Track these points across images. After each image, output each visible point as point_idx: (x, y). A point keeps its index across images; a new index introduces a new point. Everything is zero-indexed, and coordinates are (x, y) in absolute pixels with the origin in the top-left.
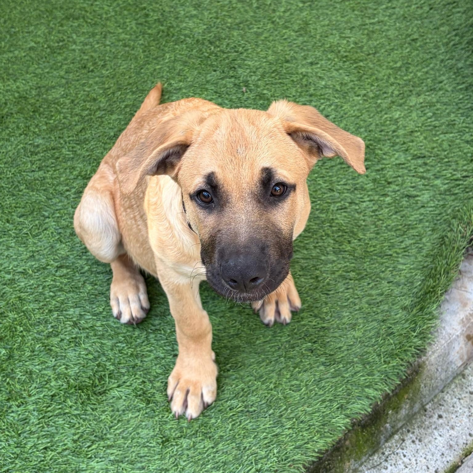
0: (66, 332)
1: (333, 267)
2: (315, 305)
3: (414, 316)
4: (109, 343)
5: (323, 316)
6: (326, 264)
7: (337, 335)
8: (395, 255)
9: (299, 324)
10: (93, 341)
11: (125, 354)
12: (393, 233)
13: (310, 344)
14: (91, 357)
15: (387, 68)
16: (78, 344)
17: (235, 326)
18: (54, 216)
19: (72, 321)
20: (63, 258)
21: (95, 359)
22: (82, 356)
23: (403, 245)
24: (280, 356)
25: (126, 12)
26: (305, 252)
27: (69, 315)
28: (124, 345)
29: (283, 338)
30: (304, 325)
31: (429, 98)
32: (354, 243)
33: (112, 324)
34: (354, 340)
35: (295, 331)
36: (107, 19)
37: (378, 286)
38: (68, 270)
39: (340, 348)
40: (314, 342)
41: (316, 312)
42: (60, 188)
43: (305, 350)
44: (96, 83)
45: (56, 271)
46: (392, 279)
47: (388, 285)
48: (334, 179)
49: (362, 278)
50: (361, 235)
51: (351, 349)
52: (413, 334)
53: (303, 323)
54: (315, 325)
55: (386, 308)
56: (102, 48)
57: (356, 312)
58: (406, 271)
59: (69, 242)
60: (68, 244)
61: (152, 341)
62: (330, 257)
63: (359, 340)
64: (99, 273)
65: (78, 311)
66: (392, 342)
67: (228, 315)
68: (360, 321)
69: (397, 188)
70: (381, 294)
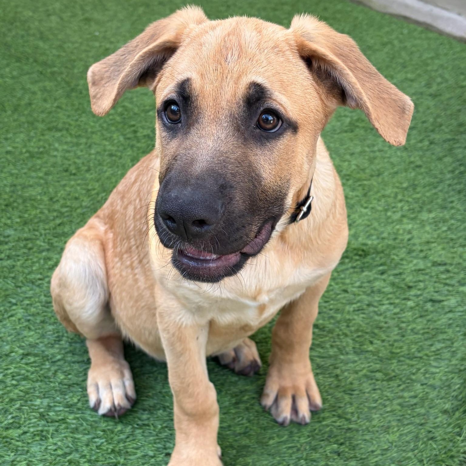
0: (30, 424)
1: (355, 367)
2: (338, 405)
3: (458, 419)
4: (85, 438)
5: (349, 416)
6: (347, 363)
7: (367, 437)
8: (425, 357)
9: (319, 424)
10: (63, 435)
11: (105, 451)
12: (420, 336)
13: (335, 446)
14: (60, 452)
15: (393, 187)
16: (44, 438)
17: (242, 424)
18: (22, 303)
19: (39, 412)
20: (31, 346)
21: (65, 455)
22: (49, 451)
23: (433, 349)
24: (299, 459)
25: (113, 128)
26: (321, 350)
27: (35, 406)
28: (103, 440)
29: (302, 439)
30: (327, 426)
31: (441, 215)
32: (376, 344)
33: (89, 418)
34: (389, 444)
35: (316, 431)
36: (93, 133)
37: (410, 388)
38: (37, 358)
39: (373, 452)
40: (342, 444)
41: (340, 411)
42: (32, 276)
43: (330, 453)
44: (78, 185)
45: (22, 359)
46: (425, 382)
47: (421, 387)
48: (348, 281)
49: (390, 379)
50: (384, 337)
51: (385, 454)
52: (458, 438)
53: (324, 423)
54: (340, 426)
55: (423, 411)
56: (86, 156)
57: (387, 414)
58: (440, 374)
59: (39, 329)
60: (38, 331)
61: (140, 437)
62: (350, 357)
63: (394, 444)
64: (74, 362)
65: (46, 402)
66: (435, 446)
67: (233, 411)
68: (394, 423)
69: (419, 293)
70: (415, 397)
